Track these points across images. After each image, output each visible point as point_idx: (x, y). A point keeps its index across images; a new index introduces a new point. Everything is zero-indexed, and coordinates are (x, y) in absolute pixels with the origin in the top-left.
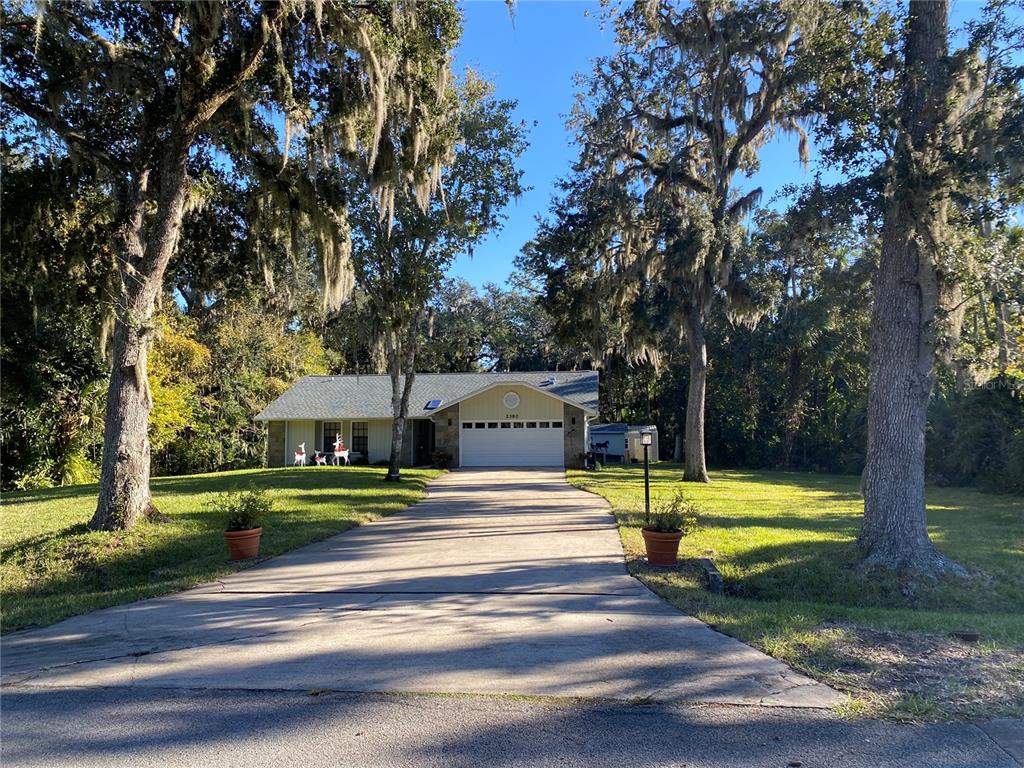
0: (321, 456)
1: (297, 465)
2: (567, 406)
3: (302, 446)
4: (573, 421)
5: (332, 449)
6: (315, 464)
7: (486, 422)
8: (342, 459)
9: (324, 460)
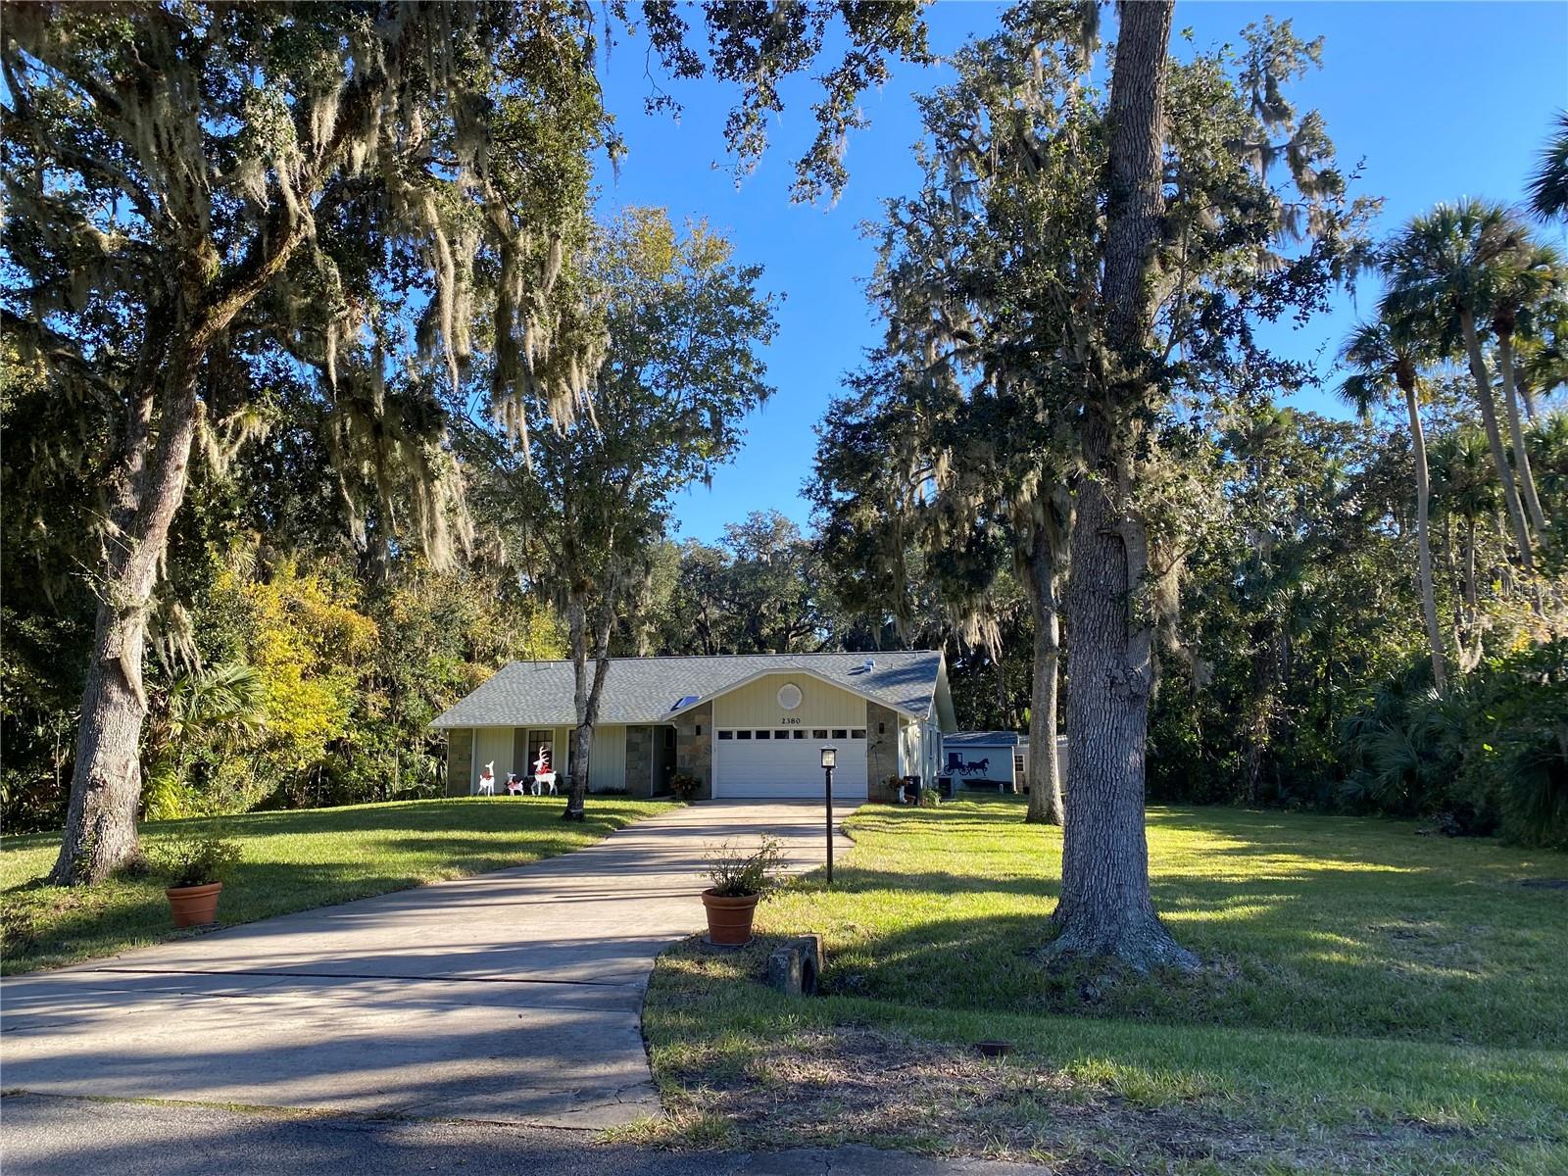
0: (516, 781)
1: (482, 794)
2: (871, 705)
3: (490, 766)
4: (882, 730)
5: (532, 770)
6: (507, 793)
7: (754, 729)
8: (545, 785)
9: (520, 787)
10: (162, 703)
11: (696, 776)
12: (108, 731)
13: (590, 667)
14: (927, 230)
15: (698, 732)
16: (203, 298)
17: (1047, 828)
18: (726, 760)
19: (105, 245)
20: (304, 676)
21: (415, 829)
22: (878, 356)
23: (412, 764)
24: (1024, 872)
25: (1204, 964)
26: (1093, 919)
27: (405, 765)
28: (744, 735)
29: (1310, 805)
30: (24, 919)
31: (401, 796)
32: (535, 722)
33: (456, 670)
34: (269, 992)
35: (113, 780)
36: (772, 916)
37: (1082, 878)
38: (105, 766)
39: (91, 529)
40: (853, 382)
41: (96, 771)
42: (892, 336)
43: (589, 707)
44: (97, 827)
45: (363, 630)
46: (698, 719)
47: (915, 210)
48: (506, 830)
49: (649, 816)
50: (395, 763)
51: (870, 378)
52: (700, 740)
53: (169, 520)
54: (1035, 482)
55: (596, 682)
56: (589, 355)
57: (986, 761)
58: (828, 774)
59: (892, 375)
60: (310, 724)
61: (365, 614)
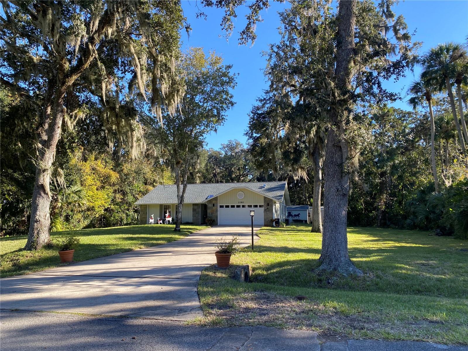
0: (160, 220)
1: (150, 224)
2: (265, 198)
3: (153, 216)
4: (268, 205)
5: (165, 217)
6: (158, 223)
7: (230, 205)
8: (169, 221)
9: (161, 222)
10: (55, 197)
11: (213, 219)
12: (40, 206)
13: (181, 186)
14: (282, 54)
15: (214, 206)
16: (64, 76)
17: (317, 234)
18: (222, 214)
19: (35, 61)
20: (97, 189)
21: (131, 234)
22: (267, 92)
23: (130, 215)
24: (310, 246)
25: (364, 274)
26: (331, 260)
27: (127, 215)
28: (227, 207)
29: (397, 227)
30: (18, 260)
31: (126, 224)
32: (165, 203)
33: (142, 188)
34: (89, 281)
35: (42, 220)
36: (235, 259)
37: (328, 248)
38: (40, 216)
39: (33, 146)
40: (260, 100)
41: (37, 217)
42: (271, 86)
43: (181, 198)
44: (38, 233)
45: (114, 177)
46: (214, 202)
47: (278, 47)
48: (158, 234)
49: (200, 230)
50: (124, 215)
51: (265, 99)
52: (214, 208)
53: (56, 143)
54: (315, 131)
55: (183, 191)
56: (180, 92)
57: (299, 214)
58: (252, 218)
59: (272, 98)
60: (100, 203)
61: (115, 171)
